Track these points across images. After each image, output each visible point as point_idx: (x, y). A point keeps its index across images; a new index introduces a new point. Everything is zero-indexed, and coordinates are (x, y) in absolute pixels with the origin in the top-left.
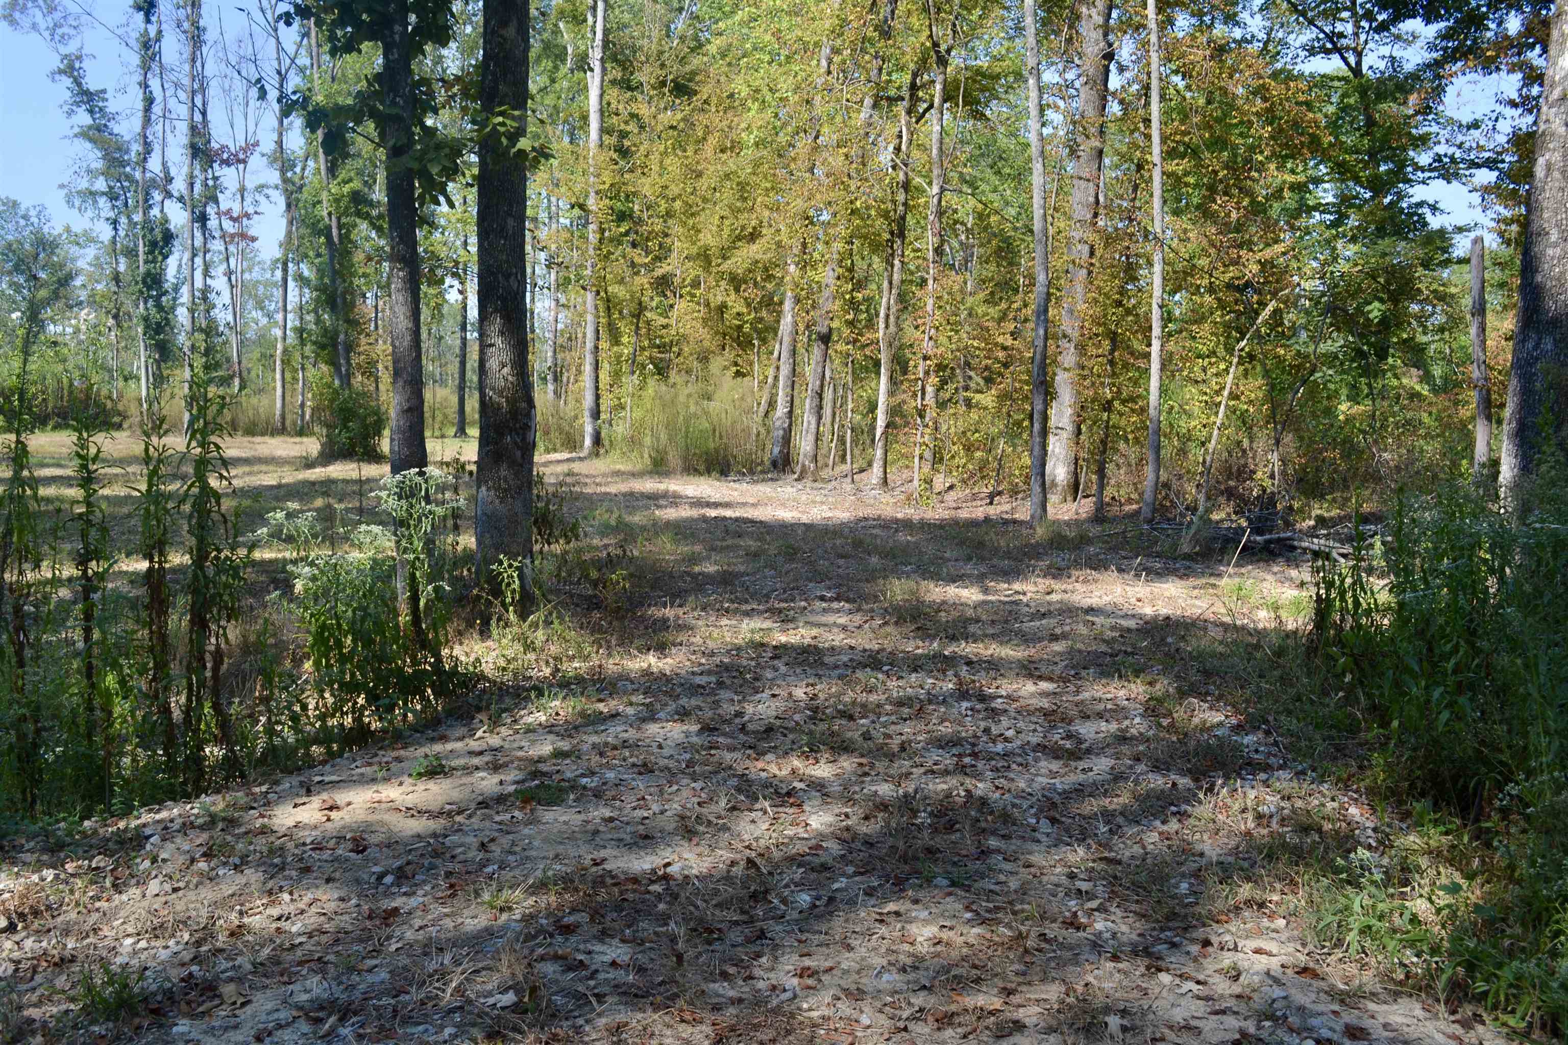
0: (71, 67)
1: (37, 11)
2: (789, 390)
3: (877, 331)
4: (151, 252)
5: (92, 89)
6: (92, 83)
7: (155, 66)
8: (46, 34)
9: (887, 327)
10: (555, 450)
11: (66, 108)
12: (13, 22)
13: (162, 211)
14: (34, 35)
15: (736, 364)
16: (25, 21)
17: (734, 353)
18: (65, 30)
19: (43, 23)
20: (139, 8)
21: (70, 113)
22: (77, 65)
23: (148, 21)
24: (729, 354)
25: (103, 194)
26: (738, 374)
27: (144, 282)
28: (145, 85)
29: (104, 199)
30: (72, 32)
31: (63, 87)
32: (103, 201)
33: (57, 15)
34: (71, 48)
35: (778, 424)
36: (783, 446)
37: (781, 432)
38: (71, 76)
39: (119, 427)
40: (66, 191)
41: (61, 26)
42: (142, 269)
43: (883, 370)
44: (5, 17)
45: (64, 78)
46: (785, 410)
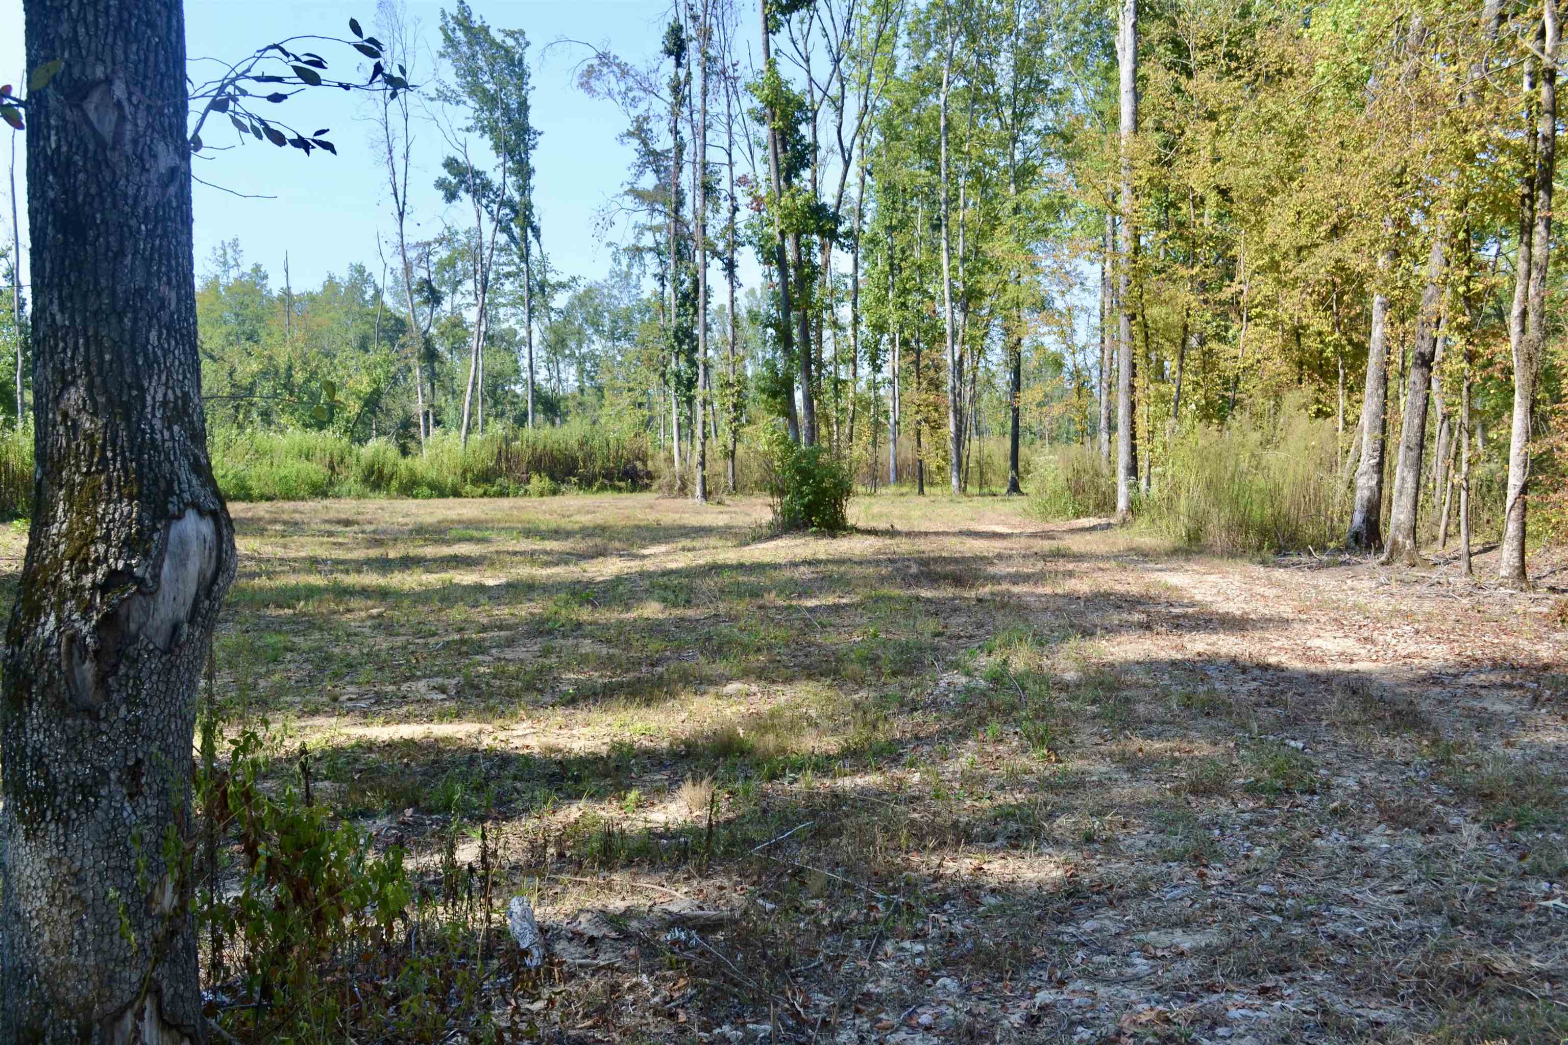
0: (640, 129)
1: (611, 76)
2: (1378, 433)
3: (1507, 339)
4: (682, 305)
7: (685, 111)
8: (619, 99)
9: (1523, 331)
11: (633, 170)
12: (590, 90)
15: (1318, 401)
16: (601, 88)
17: (1314, 387)
18: (636, 93)
19: (616, 89)
20: (669, 53)
21: (637, 174)
22: (645, 127)
23: (679, 64)
24: (1308, 390)
25: (651, 249)
26: (1319, 413)
27: (676, 336)
28: (675, 131)
29: (651, 254)
30: (640, 94)
31: (631, 149)
32: (649, 258)
33: (629, 80)
34: (640, 110)
35: (1365, 480)
36: (1370, 513)
37: (1367, 493)
38: (640, 138)
39: (647, 487)
41: (632, 90)
42: (674, 323)
43: (1517, 398)
44: (582, 85)
45: (632, 140)
46: (1373, 461)
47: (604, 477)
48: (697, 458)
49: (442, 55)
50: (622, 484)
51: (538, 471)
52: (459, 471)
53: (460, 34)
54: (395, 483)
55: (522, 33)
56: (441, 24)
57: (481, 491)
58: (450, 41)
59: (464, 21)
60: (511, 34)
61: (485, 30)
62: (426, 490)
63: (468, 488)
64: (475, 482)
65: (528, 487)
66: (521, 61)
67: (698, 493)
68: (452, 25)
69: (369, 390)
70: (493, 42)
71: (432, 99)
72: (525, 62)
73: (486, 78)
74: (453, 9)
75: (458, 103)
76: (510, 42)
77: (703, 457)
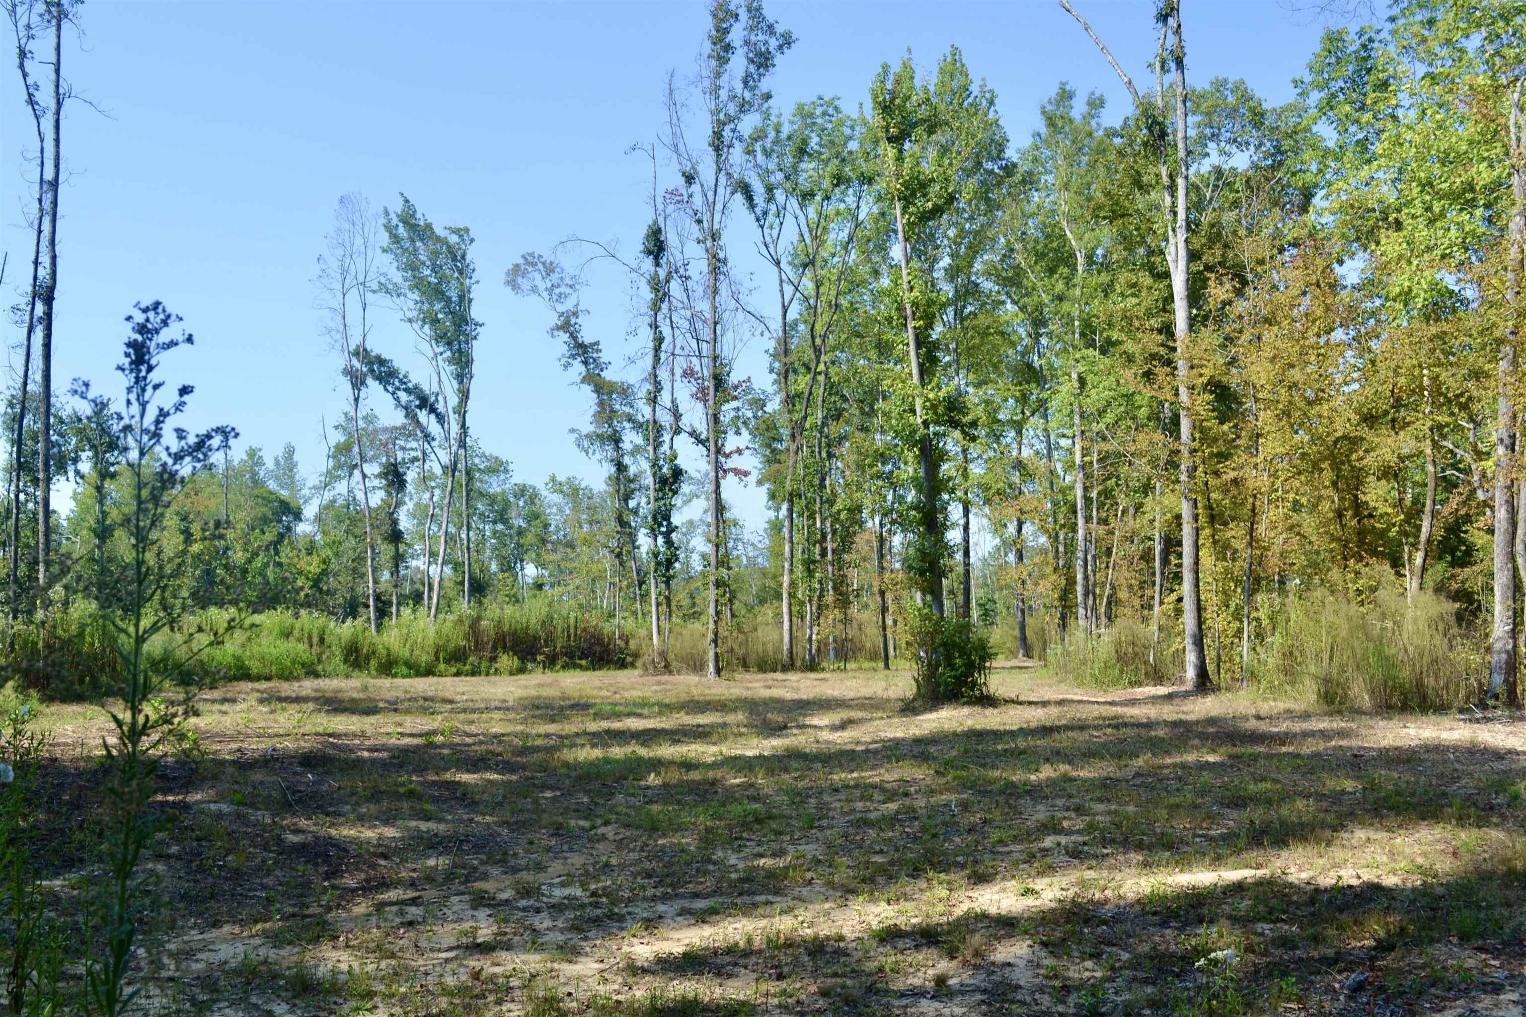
0: (568, 323)
1: (536, 274)
2: (1510, 603)
4: (661, 489)
5: (587, 340)
6: (586, 337)
7: (665, 306)
8: (545, 294)
10: (1140, 685)
11: (563, 361)
12: (515, 287)
13: (671, 448)
14: (534, 297)
16: (524, 284)
18: (563, 289)
19: (542, 285)
20: (649, 252)
21: (567, 366)
22: (573, 321)
23: (657, 265)
27: (655, 518)
28: (655, 326)
30: (568, 291)
31: (561, 344)
33: (555, 277)
34: (568, 305)
35: (1498, 646)
36: (1508, 673)
37: (1504, 656)
38: (568, 331)
39: (633, 665)
40: (576, 435)
41: (559, 286)
42: (653, 506)
44: (508, 283)
45: (561, 333)
46: (1507, 628)
47: (566, 654)
48: (710, 636)
49: (384, 251)
50: (584, 662)
51: (505, 649)
52: (432, 651)
53: (402, 231)
54: (373, 663)
55: (467, 230)
56: (384, 221)
57: (454, 670)
58: (395, 238)
59: (408, 218)
60: (457, 231)
61: (429, 226)
62: (405, 670)
63: (442, 667)
64: (447, 661)
65: (498, 665)
66: (463, 257)
67: (711, 668)
68: (395, 221)
69: (318, 570)
70: (438, 239)
71: (374, 292)
72: (468, 258)
73: (428, 272)
74: (397, 207)
75: (399, 295)
76: (454, 239)
77: (716, 635)
